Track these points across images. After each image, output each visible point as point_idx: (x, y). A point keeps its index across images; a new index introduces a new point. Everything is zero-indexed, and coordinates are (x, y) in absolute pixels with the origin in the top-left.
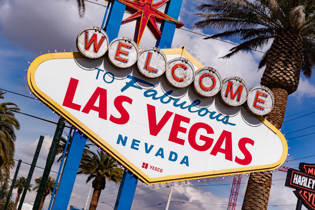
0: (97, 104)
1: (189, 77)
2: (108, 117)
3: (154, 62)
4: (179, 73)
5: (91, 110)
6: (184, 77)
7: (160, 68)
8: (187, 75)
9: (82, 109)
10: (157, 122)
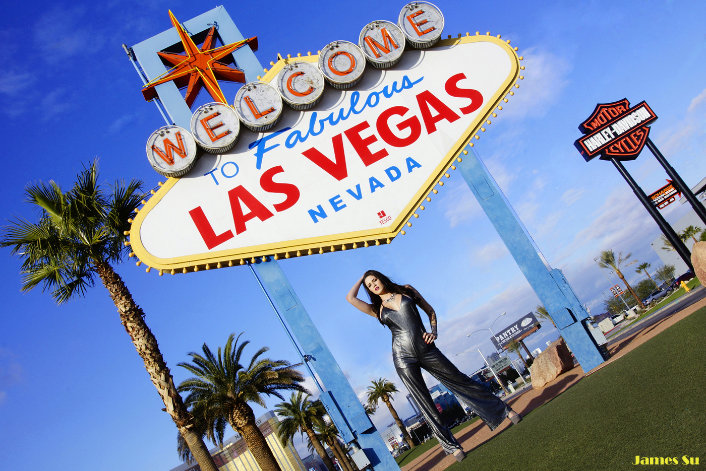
0: (246, 210)
1: (316, 78)
2: (272, 210)
3: (260, 102)
4: (300, 85)
5: (246, 223)
6: (309, 83)
7: (273, 102)
8: (312, 78)
9: (234, 232)
10: (334, 161)
